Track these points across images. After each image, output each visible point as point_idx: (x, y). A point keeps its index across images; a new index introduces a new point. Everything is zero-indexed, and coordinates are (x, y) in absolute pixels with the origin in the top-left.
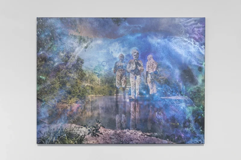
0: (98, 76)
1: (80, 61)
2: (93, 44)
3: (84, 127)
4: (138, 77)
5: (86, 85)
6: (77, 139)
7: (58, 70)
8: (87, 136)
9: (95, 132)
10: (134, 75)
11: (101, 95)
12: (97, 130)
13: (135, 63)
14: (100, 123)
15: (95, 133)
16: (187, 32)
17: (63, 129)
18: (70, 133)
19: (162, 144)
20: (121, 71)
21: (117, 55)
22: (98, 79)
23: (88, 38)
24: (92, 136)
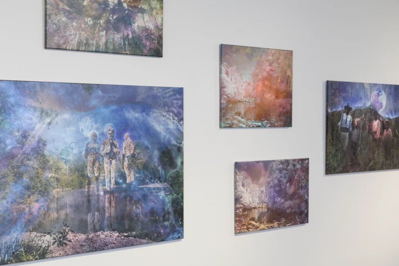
0: (65, 162)
1: (42, 143)
2: (58, 119)
3: (48, 234)
4: (114, 162)
5: (50, 176)
6: (39, 252)
7: (11, 156)
8: (52, 246)
9: (62, 240)
10: (109, 159)
11: (69, 189)
12: (64, 237)
13: (110, 143)
14: (68, 227)
15: (62, 242)
16: (165, 105)
17: (19, 242)
18: (28, 246)
19: (141, 244)
20: (94, 154)
21: (88, 134)
22: (65, 167)
23: (52, 111)
24: (58, 246)
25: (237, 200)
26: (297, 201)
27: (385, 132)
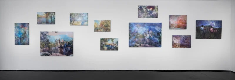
1: (137, 31)
2: (140, 28)
7: (133, 33)
15: (140, 45)
16: (158, 26)
21: (145, 30)
22: (141, 35)
25: (173, 42)
26: (188, 43)
27: (215, 31)
